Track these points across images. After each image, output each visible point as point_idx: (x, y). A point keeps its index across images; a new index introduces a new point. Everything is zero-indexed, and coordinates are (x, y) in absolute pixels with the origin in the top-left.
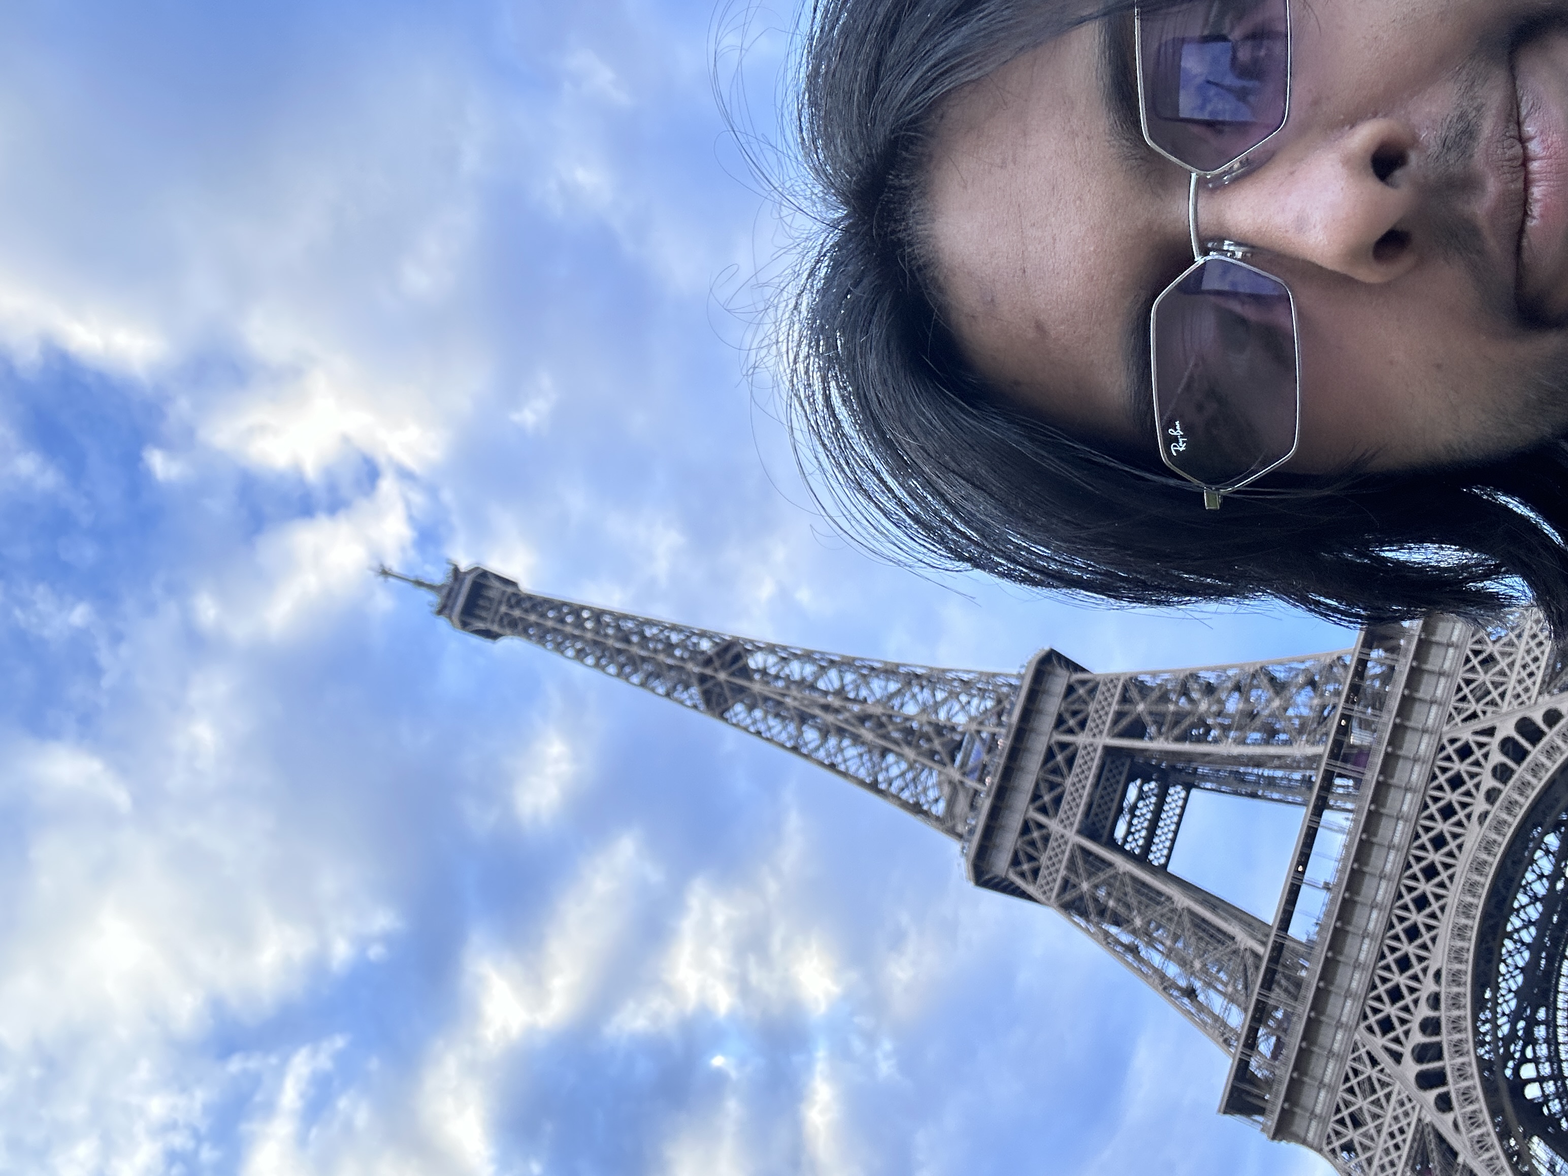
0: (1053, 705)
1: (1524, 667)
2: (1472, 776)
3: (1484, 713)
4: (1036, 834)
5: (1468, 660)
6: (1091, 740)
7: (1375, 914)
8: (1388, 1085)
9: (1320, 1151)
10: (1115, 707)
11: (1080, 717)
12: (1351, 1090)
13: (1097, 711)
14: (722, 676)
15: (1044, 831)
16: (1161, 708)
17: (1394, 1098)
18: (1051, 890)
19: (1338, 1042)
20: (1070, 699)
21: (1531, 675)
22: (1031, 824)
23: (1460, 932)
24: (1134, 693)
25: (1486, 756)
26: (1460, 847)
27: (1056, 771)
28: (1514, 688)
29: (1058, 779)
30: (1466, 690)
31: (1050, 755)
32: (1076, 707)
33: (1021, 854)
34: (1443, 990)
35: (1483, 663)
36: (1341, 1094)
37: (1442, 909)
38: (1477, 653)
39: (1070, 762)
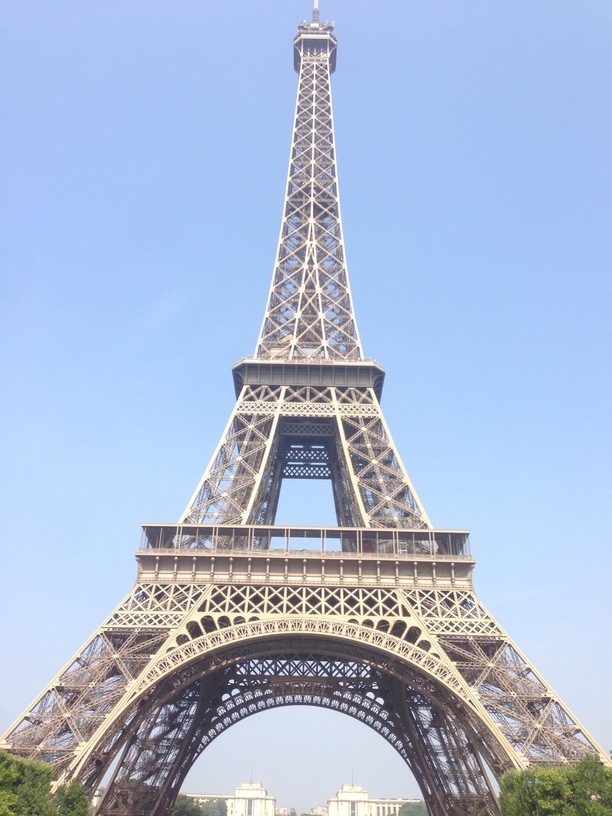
0: (351, 383)
1: (451, 624)
2: (378, 611)
3: (417, 608)
4: (272, 394)
5: (446, 593)
6: (337, 409)
7: (280, 578)
8: (185, 608)
10: (360, 416)
11: (349, 399)
12: (176, 589)
13: (354, 407)
15: (276, 398)
16: (366, 440)
17: (178, 613)
18: (244, 410)
19: (203, 576)
20: (357, 391)
21: (447, 628)
22: (278, 390)
24: (371, 424)
25: (391, 615)
26: (333, 613)
27: (312, 395)
28: (436, 621)
30: (427, 596)
31: (320, 389)
32: (354, 395)
33: (259, 389)
34: (247, 625)
35: (446, 600)
36: (173, 585)
37: (294, 612)
39: (320, 400)
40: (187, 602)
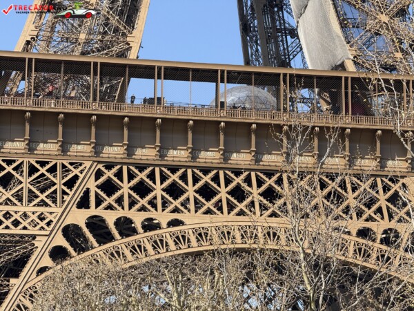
7: (213, 154)
23: (226, 234)
25: (402, 220)
40: (55, 192)
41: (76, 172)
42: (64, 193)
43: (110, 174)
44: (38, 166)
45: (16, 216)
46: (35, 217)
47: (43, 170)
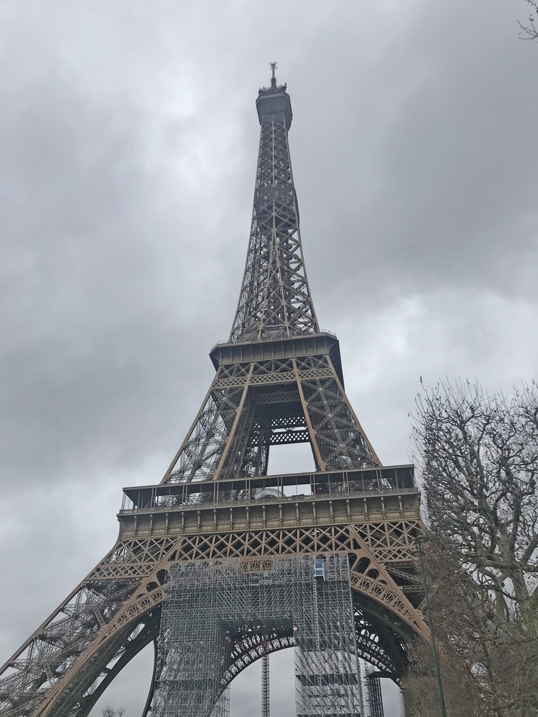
0: (310, 353)
1: (399, 552)
2: (330, 547)
3: (367, 540)
4: (243, 370)
5: (394, 524)
6: (297, 375)
7: (243, 525)
8: (157, 559)
9: (119, 539)
10: (317, 378)
11: (308, 366)
12: (152, 543)
13: (312, 372)
14: (274, 214)
15: (246, 373)
16: (323, 398)
17: (151, 563)
18: (218, 386)
19: (176, 529)
20: (315, 359)
21: (395, 556)
22: (248, 366)
24: (327, 384)
25: (344, 549)
27: (277, 367)
28: (385, 551)
29: (273, 369)
30: (377, 528)
31: (283, 361)
32: (312, 362)
33: (232, 368)
35: (395, 530)
36: (149, 539)
37: (254, 554)
38: (401, 526)
39: (284, 370)
40: (159, 554)
41: (172, 542)
42: (163, 553)
43: (189, 541)
44: (154, 541)
45: (136, 568)
46: (145, 568)
47: (156, 543)
